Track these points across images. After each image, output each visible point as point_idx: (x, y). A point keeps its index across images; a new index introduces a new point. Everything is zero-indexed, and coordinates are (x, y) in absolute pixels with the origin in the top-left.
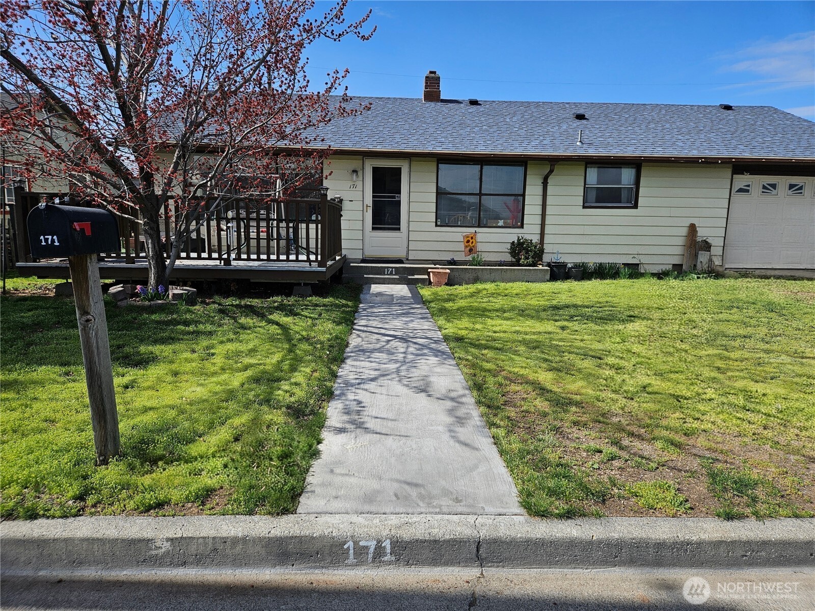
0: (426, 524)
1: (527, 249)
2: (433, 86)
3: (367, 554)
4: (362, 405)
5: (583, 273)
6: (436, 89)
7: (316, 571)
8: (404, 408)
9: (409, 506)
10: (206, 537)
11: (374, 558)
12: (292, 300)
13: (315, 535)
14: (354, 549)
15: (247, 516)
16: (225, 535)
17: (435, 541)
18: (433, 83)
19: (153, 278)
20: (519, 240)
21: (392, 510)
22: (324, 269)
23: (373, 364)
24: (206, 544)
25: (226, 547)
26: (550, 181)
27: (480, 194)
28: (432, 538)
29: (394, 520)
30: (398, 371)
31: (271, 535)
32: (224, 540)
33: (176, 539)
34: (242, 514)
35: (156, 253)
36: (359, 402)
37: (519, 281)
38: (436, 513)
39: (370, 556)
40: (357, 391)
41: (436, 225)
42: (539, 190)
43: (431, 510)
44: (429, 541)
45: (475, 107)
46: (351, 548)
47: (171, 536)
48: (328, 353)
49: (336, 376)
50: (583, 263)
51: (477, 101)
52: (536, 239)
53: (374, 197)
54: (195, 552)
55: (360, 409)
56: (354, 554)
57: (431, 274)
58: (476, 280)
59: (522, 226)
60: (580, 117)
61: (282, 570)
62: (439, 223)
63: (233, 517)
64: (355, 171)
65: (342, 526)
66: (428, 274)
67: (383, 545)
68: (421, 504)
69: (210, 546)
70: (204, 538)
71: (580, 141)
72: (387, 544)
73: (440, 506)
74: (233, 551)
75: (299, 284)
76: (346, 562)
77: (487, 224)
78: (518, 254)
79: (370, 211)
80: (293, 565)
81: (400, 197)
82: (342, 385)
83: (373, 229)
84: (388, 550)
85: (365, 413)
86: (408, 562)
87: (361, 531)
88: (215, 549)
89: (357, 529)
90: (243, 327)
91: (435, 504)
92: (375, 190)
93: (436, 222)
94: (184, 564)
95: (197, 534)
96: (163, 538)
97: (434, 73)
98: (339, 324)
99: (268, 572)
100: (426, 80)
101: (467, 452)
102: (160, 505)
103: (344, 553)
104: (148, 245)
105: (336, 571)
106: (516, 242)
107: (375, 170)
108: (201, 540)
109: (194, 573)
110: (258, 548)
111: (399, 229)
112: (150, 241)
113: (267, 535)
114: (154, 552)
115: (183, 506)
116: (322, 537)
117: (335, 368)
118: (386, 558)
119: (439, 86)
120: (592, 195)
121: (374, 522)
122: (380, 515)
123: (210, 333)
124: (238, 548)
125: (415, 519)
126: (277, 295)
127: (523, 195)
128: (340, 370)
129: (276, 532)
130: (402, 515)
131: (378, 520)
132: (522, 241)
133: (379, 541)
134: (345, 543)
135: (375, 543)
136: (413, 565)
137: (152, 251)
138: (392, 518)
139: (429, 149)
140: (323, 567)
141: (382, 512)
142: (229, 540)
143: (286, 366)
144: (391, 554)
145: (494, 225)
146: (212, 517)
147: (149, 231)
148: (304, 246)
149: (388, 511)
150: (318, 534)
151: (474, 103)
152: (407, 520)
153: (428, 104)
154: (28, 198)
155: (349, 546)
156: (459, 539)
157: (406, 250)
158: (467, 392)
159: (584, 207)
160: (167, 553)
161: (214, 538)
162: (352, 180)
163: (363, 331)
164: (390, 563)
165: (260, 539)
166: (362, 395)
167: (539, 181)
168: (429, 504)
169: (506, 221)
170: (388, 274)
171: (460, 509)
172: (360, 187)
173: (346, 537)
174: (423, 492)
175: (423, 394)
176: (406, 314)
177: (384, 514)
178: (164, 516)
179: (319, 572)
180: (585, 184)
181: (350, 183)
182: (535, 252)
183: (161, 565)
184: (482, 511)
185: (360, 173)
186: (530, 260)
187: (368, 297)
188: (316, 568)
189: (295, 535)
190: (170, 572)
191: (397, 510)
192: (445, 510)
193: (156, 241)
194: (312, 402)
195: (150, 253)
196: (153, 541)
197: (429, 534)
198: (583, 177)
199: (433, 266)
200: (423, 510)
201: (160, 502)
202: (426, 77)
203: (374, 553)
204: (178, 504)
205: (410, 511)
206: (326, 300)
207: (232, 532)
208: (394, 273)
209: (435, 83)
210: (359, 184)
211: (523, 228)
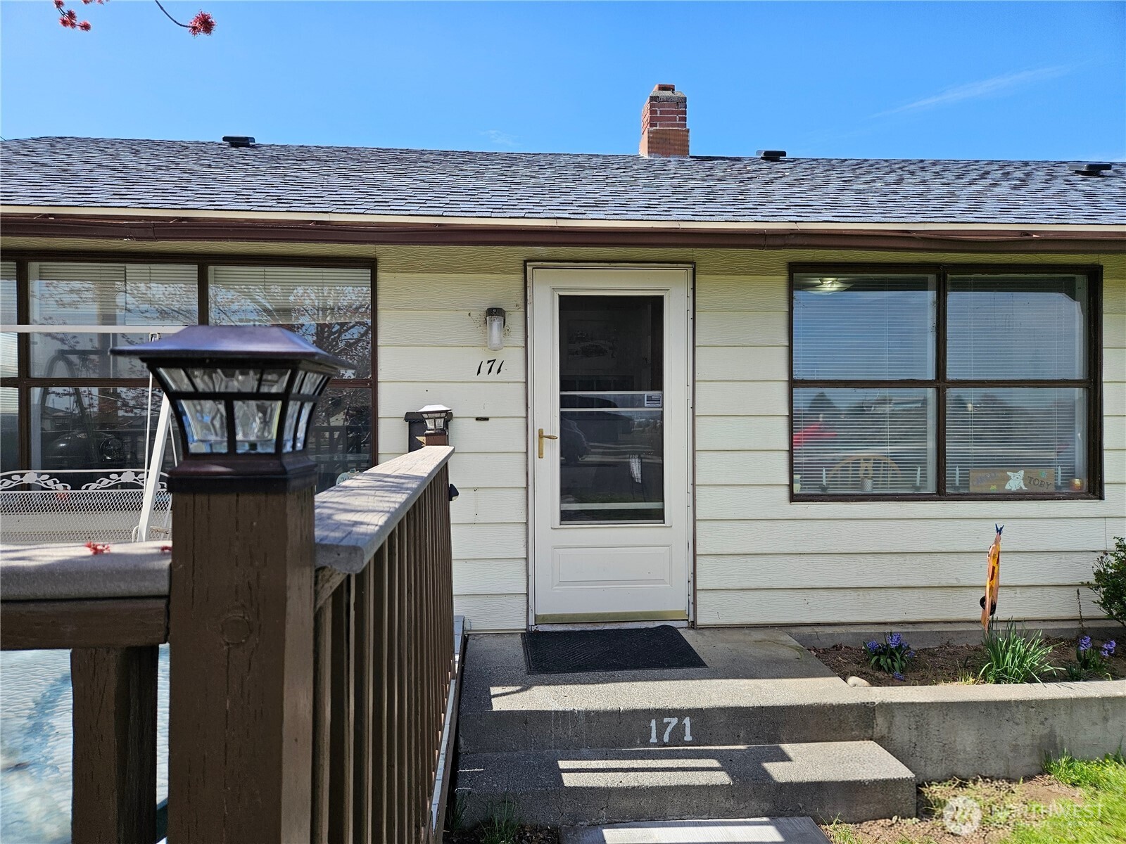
2: (670, 119)
6: (678, 125)
18: (668, 112)
27: (941, 383)
41: (793, 498)
53: (564, 402)
59: (1096, 492)
62: (797, 488)
64: (495, 312)
77: (965, 482)
79: (552, 455)
81: (660, 401)
83: (566, 516)
92: (566, 383)
93: (791, 486)
97: (671, 88)
100: (652, 106)
107: (569, 305)
111: (658, 515)
119: (685, 119)
127: (1094, 385)
145: (993, 489)
151: (774, 157)
153: (659, 162)
157: (686, 588)
162: (485, 344)
169: (1033, 474)
170: (663, 749)
172: (514, 368)
181: (479, 356)
185: (515, 319)
202: (652, 99)
208: (688, 738)
209: (673, 112)
210: (512, 358)
211: (1101, 498)
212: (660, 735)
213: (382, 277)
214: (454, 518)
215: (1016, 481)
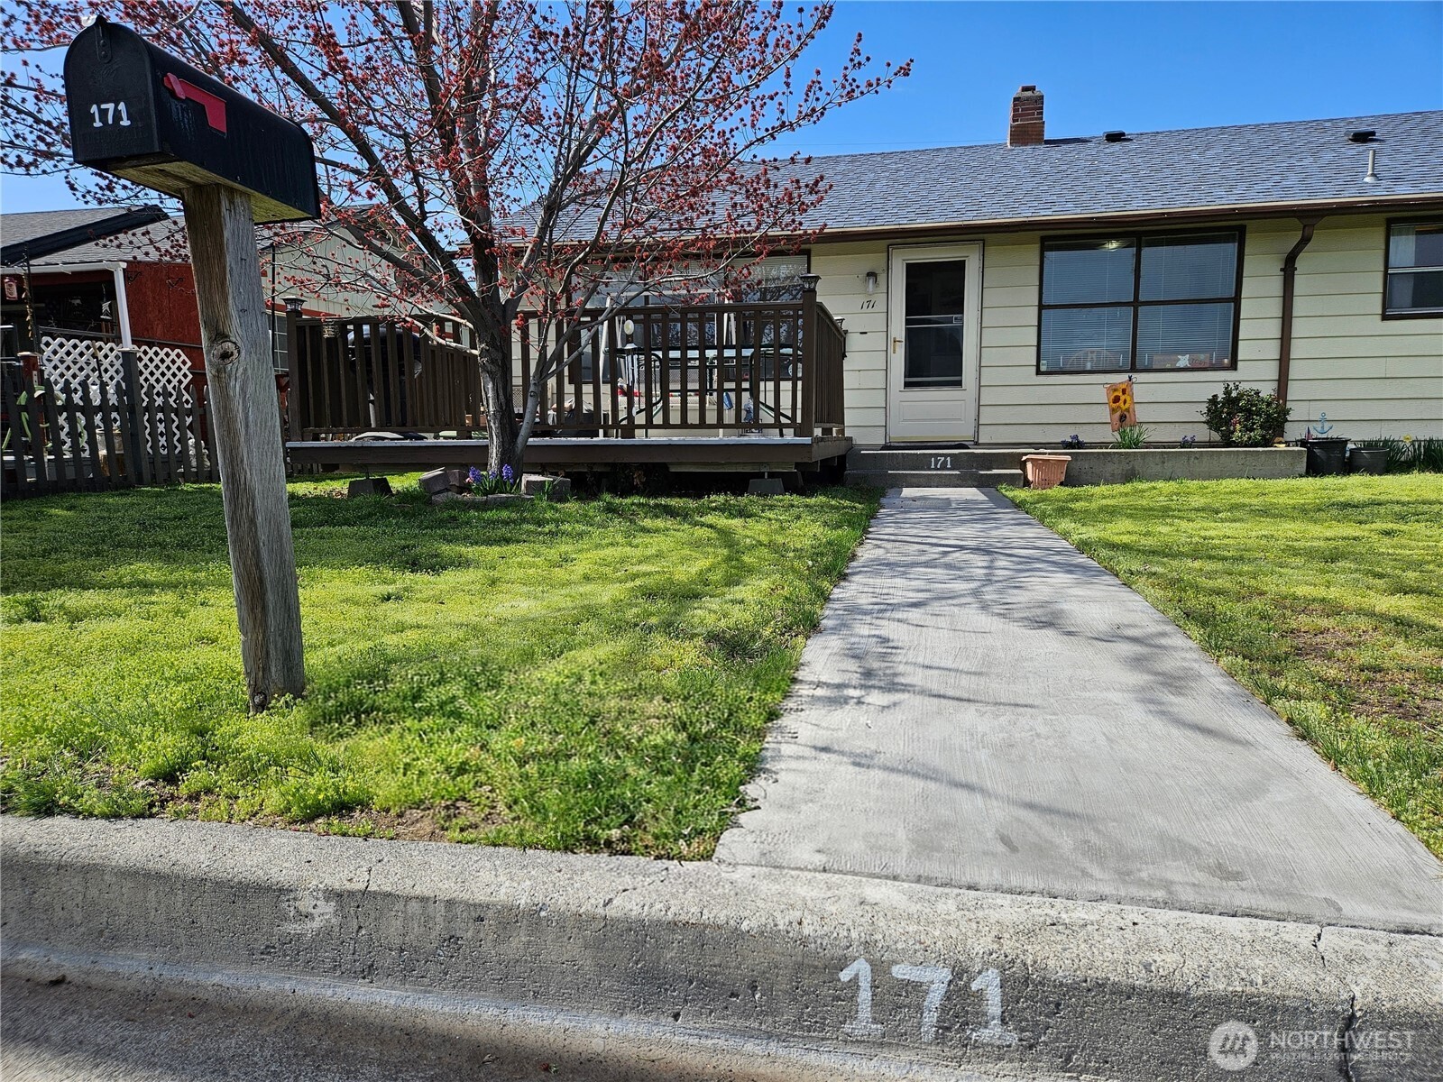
0: (1128, 933)
1: (1249, 411)
2: (1029, 114)
3: (919, 1009)
4: (891, 644)
5: (1386, 459)
6: (1036, 119)
7: (750, 1047)
8: (1001, 654)
9: (1054, 872)
10: (428, 899)
11: (943, 1028)
12: (743, 500)
13: (744, 927)
14: (874, 987)
15: (557, 854)
16: (481, 897)
17: (1172, 996)
18: (1027, 109)
19: (494, 455)
20: (1228, 392)
21: (997, 878)
22: (807, 440)
23: (913, 583)
24: (428, 920)
25: (482, 935)
26: (1301, 263)
27: (1136, 303)
28: (1157, 984)
29: (1007, 910)
30: (976, 593)
31: (611, 912)
32: (478, 914)
33: (351, 894)
34: (544, 847)
35: (501, 408)
36: (884, 640)
37: (1229, 477)
38: (1155, 904)
39: (930, 1018)
40: (878, 622)
41: (1039, 372)
42: (1276, 285)
43: (1136, 892)
44: (1149, 995)
45: (1117, 146)
46: (865, 984)
47: (337, 886)
48: (810, 563)
49: (827, 599)
50: (1386, 442)
51: (1123, 134)
52: (1267, 391)
53: (908, 322)
54: (398, 941)
55: (884, 650)
56: (875, 1004)
57: (1029, 466)
58: (1128, 477)
59: (1233, 366)
60: (1362, 137)
61: (643, 1029)
62: (1043, 368)
63: (516, 852)
64: (871, 275)
65: (833, 909)
66: (1023, 466)
67: (974, 986)
68: (1095, 871)
69: (439, 927)
70: (423, 900)
71: (1373, 175)
72: (989, 985)
73: (1168, 885)
74: (502, 948)
75: (760, 475)
76: (847, 1028)
77: (1151, 359)
78: (1227, 422)
79: (900, 351)
80: (676, 1016)
81: (962, 319)
82: (841, 612)
83: (907, 385)
84: (994, 1006)
85: (900, 658)
86: (1068, 1060)
87: (896, 930)
88: (453, 939)
89: (882, 923)
90: (645, 530)
91: (1144, 875)
92: (910, 310)
93: (1038, 366)
94: (368, 972)
95: (405, 888)
96: (317, 889)
97: (1032, 89)
98: (838, 526)
99: (599, 1028)
100: (1015, 105)
101: (1213, 751)
102: (343, 807)
103: (838, 998)
104: (486, 394)
105: (813, 1055)
106: (1221, 396)
107: (913, 271)
108: (414, 907)
109: (392, 1002)
110: (573, 949)
111: (959, 383)
112: (490, 386)
113: (600, 911)
114: (292, 928)
115: (400, 815)
116: (767, 935)
117: (826, 584)
118: (985, 1035)
119: (1042, 113)
120: (1404, 292)
121: (940, 907)
122: (957, 891)
123: (581, 535)
124: (514, 943)
125: (1080, 913)
126: (718, 492)
127: (1236, 300)
128: (836, 590)
129: (629, 905)
130: (1035, 899)
131: (951, 905)
132: (1234, 394)
133: (960, 972)
134: (843, 963)
135: (946, 974)
136: (1085, 1070)
137: (494, 403)
138: (999, 902)
139: (1025, 215)
140: (770, 1036)
141: (967, 879)
142: (490, 913)
143: (716, 576)
144: (1003, 1020)
145: (1168, 366)
146: (463, 847)
147: (489, 367)
148: (771, 403)
149: (983, 880)
150: (754, 924)
151: (1114, 138)
152: (1053, 913)
153: (1018, 149)
154: (307, 330)
155: (857, 975)
156: (1269, 997)
157: (973, 424)
158: (1169, 628)
159: (1385, 317)
160: (326, 933)
161: (450, 903)
162: (866, 292)
163: (888, 540)
164: (1000, 1053)
165: (582, 921)
166: (888, 629)
167: (1275, 267)
168: (1124, 875)
169: (1195, 356)
170: (936, 469)
171: (1243, 900)
172: (881, 305)
173: (844, 943)
174: (1094, 839)
175: (1049, 632)
176: (983, 520)
177: (969, 888)
178: (344, 835)
179: (758, 1050)
180: (1387, 266)
181: (862, 299)
182: (1269, 416)
183: (310, 967)
184: (1331, 913)
185: (882, 278)
186: (1257, 434)
187: (897, 501)
188: (747, 1034)
189: (684, 918)
190: (330, 992)
191: (1015, 881)
192: (1187, 895)
193: (500, 386)
194: (767, 632)
195: (491, 409)
196: (292, 896)
197: (1147, 967)
198: (1381, 253)
199: (1033, 451)
200: (1107, 890)
201: (346, 798)
202: (1015, 99)
203: (943, 1009)
204: (388, 811)
205: (1059, 886)
206: (812, 501)
207: (503, 890)
208: (949, 466)
209: (1032, 109)
210: (880, 299)
211: (1236, 369)
212: (936, 465)
213: (813, 259)
214: (845, 367)
215: (1183, 361)
